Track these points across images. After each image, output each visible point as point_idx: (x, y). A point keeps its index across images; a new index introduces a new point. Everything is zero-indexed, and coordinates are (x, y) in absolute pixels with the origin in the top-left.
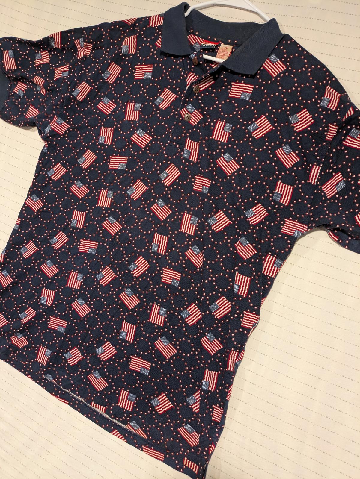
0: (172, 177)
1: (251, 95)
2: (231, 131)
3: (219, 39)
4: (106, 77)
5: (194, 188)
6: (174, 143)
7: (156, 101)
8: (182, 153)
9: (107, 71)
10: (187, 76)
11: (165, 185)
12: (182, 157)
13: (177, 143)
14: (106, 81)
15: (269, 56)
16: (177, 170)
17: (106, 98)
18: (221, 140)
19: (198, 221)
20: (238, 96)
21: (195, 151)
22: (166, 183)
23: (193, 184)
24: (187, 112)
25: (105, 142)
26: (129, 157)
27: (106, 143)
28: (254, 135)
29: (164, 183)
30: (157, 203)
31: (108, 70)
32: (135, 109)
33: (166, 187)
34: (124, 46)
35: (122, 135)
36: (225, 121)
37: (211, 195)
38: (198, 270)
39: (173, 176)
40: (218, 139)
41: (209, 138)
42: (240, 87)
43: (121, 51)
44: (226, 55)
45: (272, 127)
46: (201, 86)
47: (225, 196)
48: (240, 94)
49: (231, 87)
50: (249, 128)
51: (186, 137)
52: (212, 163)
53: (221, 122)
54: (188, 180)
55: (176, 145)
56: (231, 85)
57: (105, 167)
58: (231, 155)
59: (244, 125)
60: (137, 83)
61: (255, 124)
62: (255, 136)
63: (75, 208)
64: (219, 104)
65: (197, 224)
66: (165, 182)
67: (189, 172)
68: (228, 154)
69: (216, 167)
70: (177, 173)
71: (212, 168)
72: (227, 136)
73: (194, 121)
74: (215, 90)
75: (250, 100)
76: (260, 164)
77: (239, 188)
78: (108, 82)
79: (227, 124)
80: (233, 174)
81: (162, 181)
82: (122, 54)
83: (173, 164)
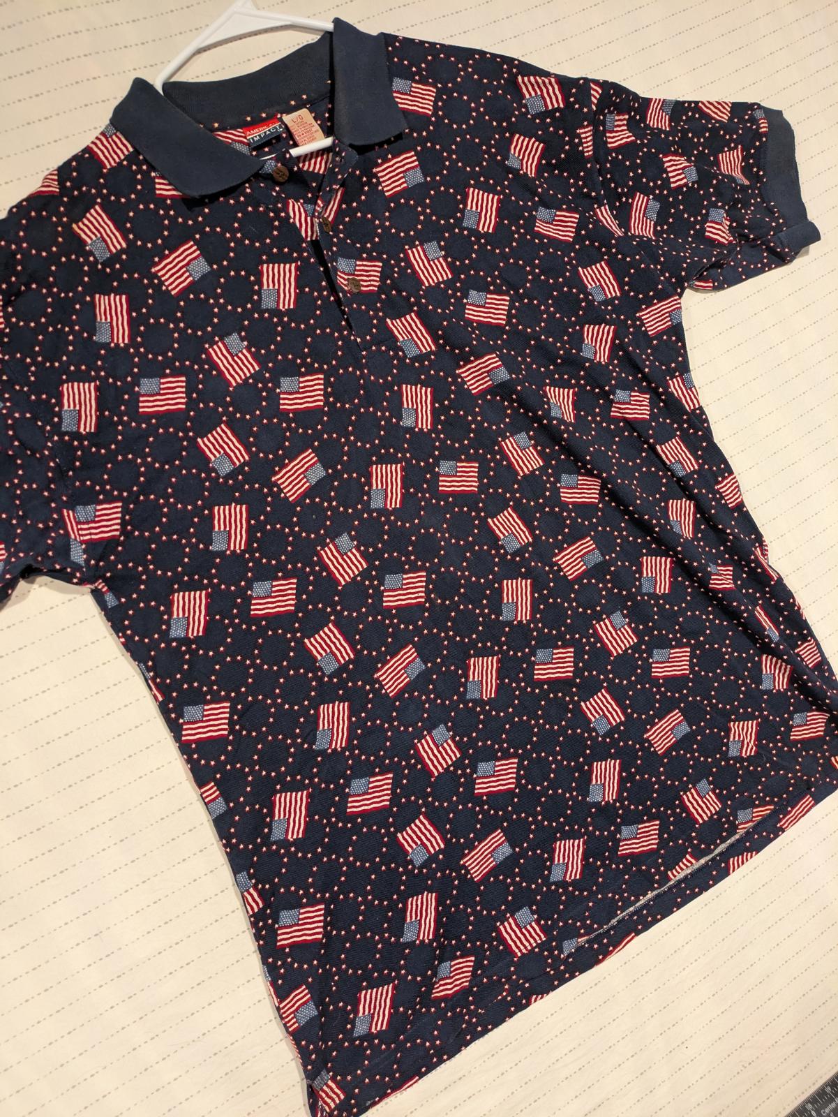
0: (425, 408)
1: (421, 168)
2: (443, 253)
3: (272, 111)
4: (104, 340)
5: (473, 392)
6: (374, 348)
7: (263, 303)
8: (400, 353)
9: (97, 323)
10: (288, 213)
11: (425, 430)
12: (408, 361)
13: (379, 345)
14: (112, 345)
15: (391, 85)
16: (421, 389)
17: (144, 381)
18: (441, 280)
19: (530, 435)
20: (402, 186)
21: (419, 334)
22: (424, 427)
23: (466, 387)
24: (346, 277)
25: (234, 463)
26: (312, 446)
27: (238, 464)
28: (483, 229)
29: (421, 429)
30: (442, 472)
31: (97, 320)
32: (233, 351)
33: (430, 431)
34: (91, 245)
35: (256, 421)
36: (417, 243)
38: (600, 505)
39: (424, 404)
40: (436, 282)
42: (393, 168)
43: (95, 257)
44: (314, 129)
45: (496, 198)
47: (528, 360)
48: (404, 180)
49: (378, 178)
50: (465, 225)
51: (382, 321)
53: (414, 250)
54: (453, 388)
55: (379, 350)
56: (375, 176)
57: (284, 508)
58: (479, 290)
59: (454, 226)
60: (187, 300)
61: (468, 210)
62: (486, 230)
63: (303, 637)
64: (383, 223)
65: (533, 442)
66: (420, 426)
67: (442, 374)
68: (472, 293)
70: (425, 394)
72: (444, 264)
73: (369, 283)
74: (355, 204)
75: (426, 179)
77: (538, 329)
78: (117, 344)
79: (426, 246)
80: (510, 317)
81: (414, 428)
82: (102, 264)
83: (404, 386)
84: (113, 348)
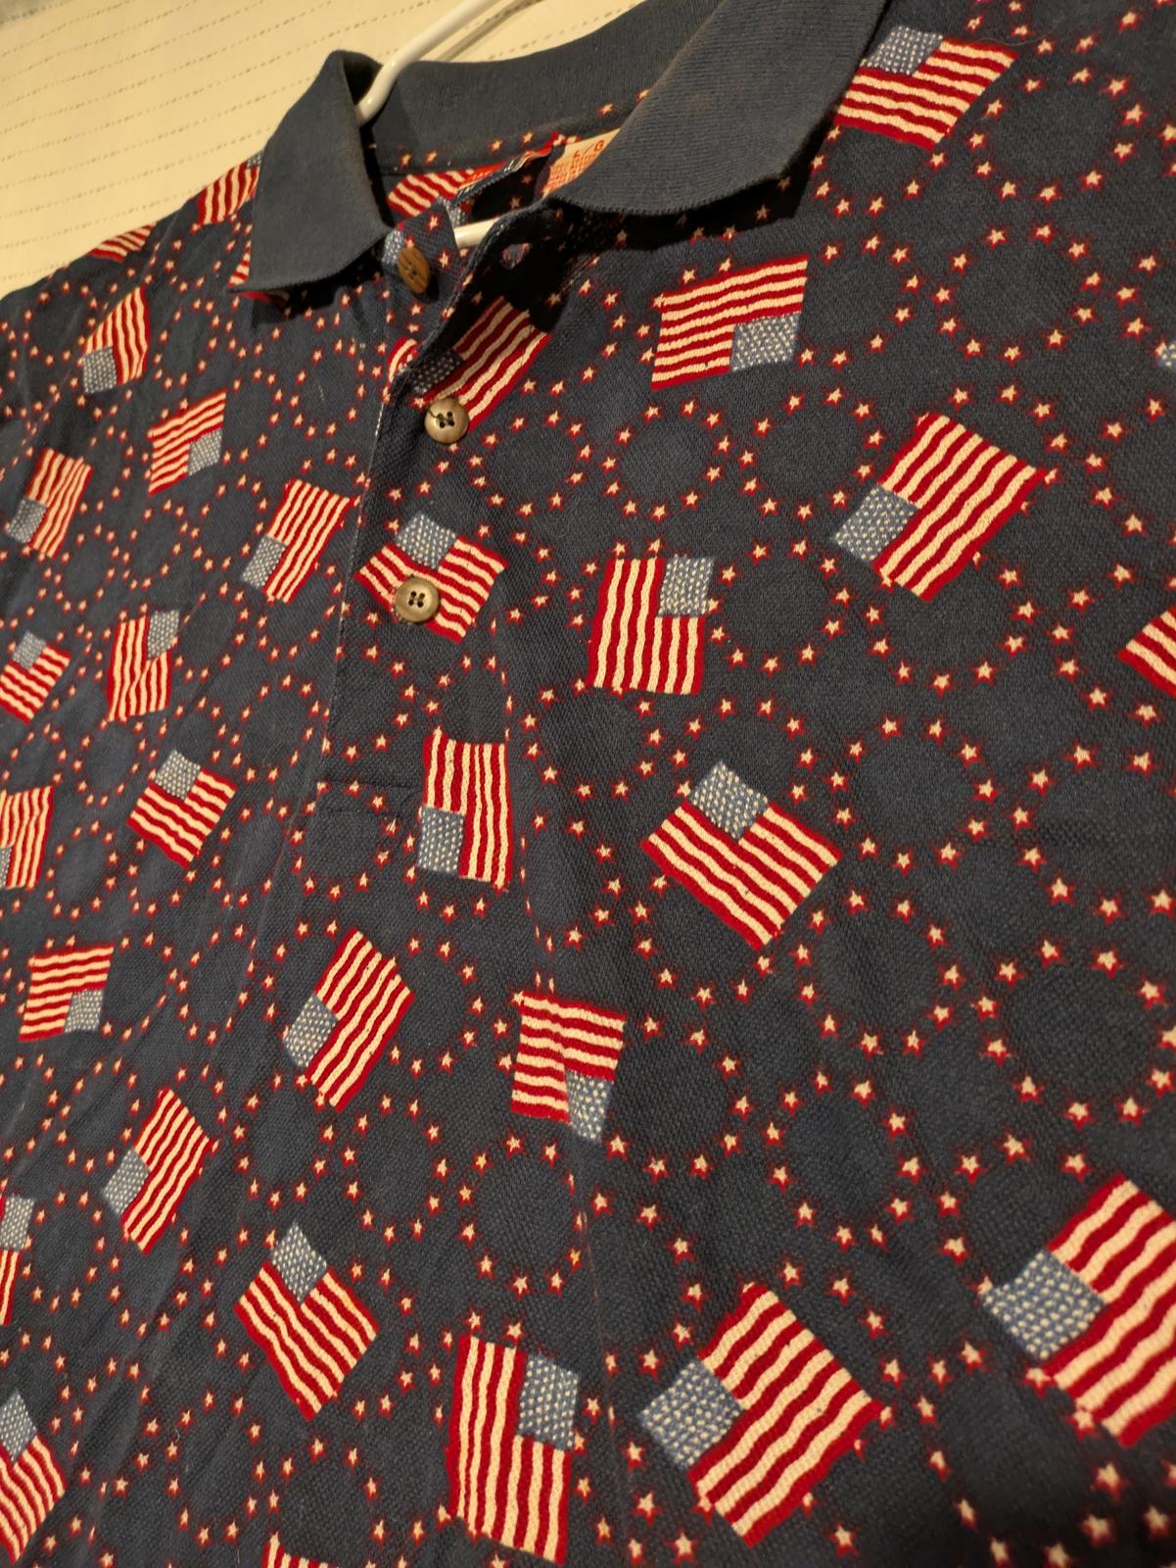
0: (364, 1035)
1: (802, 320)
2: (713, 604)
3: (550, 129)
4: (23, 536)
5: (517, 1095)
6: (355, 787)
7: (250, 567)
8: (410, 841)
9: (29, 502)
11: (320, 1101)
12: (411, 873)
13: (373, 784)
14: (27, 550)
15: (868, 50)
16: (391, 976)
17: (29, 638)
18: (652, 686)
19: (581, 1408)
20: (712, 364)
21: (491, 810)
22: (325, 1088)
23: (506, 1062)
24: (406, 571)
25: (9, 881)
26: (117, 944)
27: (14, 884)
28: (894, 575)
29: (313, 1090)
30: (278, 1258)
31: (33, 496)
32: (152, 646)
33: (329, 1115)
34: (89, 357)
35: (89, 817)
36: (656, 547)
37: (641, 1149)
39: (369, 1025)
40: (634, 684)
41: (564, 691)
42: (714, 304)
43: (80, 382)
45: (1028, 472)
46: (471, 394)
47: (773, 1133)
48: (726, 345)
49: (657, 323)
50: (840, 538)
51: (422, 726)
52: (611, 869)
53: (635, 565)
54: (469, 1037)
55: (364, 799)
56: (654, 318)
58: (751, 777)
59: (801, 529)
60: (157, 511)
61: (882, 493)
62: (903, 579)
64: (599, 458)
65: (577, 1441)
66: (315, 1078)
67: (468, 971)
68: (721, 773)
69: (652, 899)
70: (390, 994)
71: (621, 906)
72: (693, 641)
74: (558, 387)
75: (798, 353)
76: (1016, 791)
77: (870, 1042)
78: (35, 553)
79: (676, 563)
80: (795, 927)
81: (298, 1072)
82: (88, 397)
83: (358, 937)
84: (25, 556)
